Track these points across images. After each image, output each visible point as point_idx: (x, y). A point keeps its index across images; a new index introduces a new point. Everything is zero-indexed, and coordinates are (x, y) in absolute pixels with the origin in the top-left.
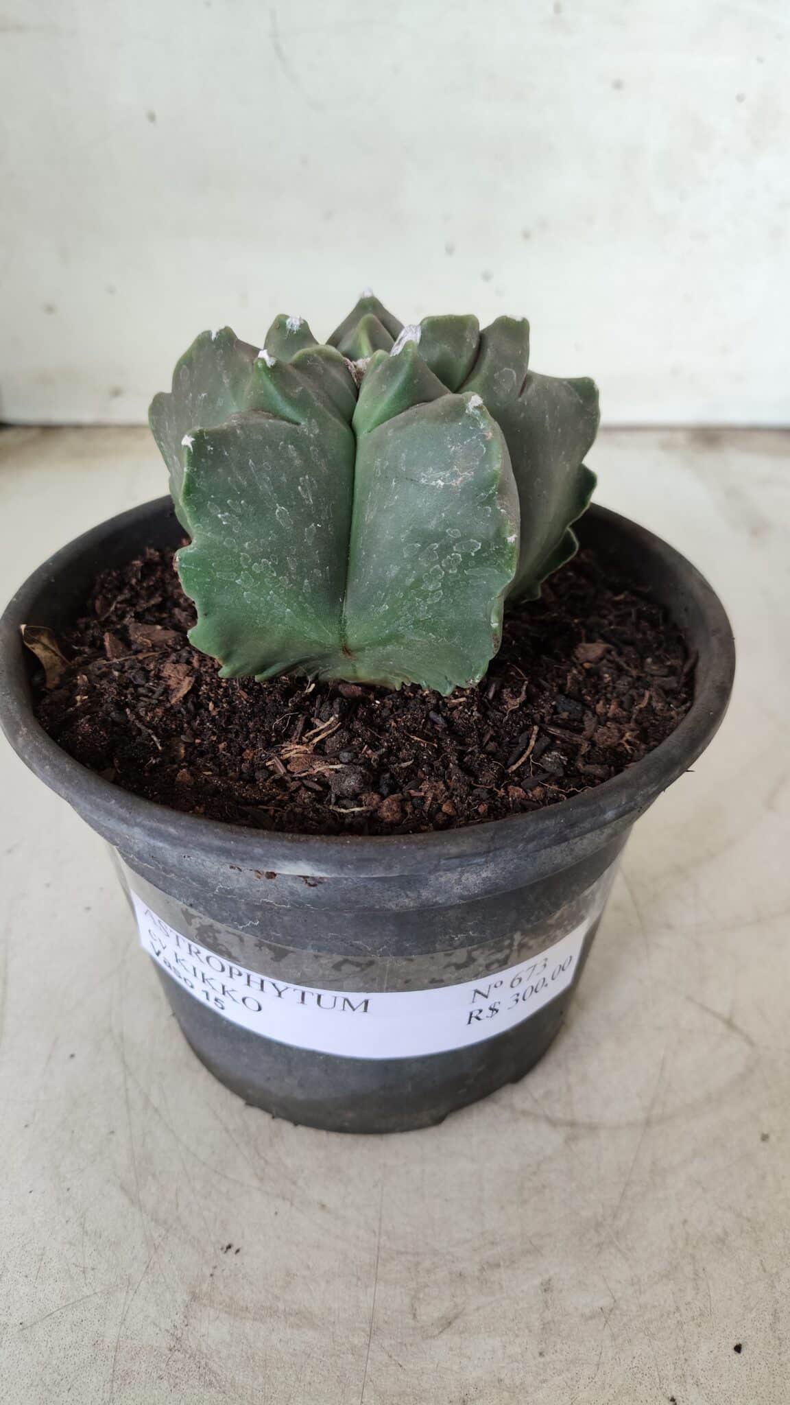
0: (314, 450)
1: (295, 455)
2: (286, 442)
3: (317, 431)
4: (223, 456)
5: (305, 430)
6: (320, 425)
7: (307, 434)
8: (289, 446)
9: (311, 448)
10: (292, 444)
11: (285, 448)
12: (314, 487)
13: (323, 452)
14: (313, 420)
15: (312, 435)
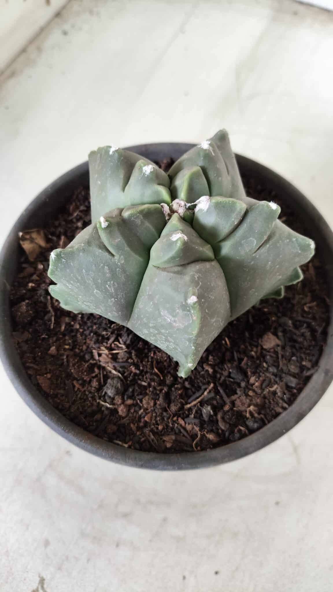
0: (119, 270)
1: (108, 271)
2: (104, 265)
3: (123, 262)
4: (70, 265)
5: (116, 261)
6: (125, 259)
7: (117, 263)
8: (106, 267)
9: (117, 269)
10: (107, 266)
11: (103, 267)
12: (115, 286)
13: (124, 271)
14: (122, 256)
15: (119, 264)
